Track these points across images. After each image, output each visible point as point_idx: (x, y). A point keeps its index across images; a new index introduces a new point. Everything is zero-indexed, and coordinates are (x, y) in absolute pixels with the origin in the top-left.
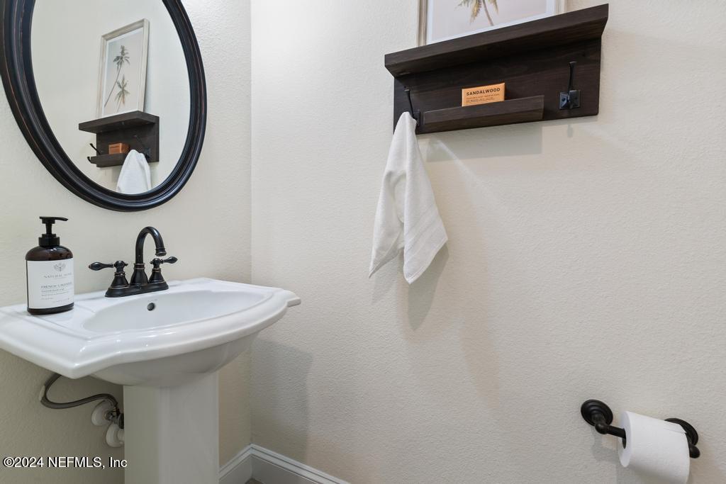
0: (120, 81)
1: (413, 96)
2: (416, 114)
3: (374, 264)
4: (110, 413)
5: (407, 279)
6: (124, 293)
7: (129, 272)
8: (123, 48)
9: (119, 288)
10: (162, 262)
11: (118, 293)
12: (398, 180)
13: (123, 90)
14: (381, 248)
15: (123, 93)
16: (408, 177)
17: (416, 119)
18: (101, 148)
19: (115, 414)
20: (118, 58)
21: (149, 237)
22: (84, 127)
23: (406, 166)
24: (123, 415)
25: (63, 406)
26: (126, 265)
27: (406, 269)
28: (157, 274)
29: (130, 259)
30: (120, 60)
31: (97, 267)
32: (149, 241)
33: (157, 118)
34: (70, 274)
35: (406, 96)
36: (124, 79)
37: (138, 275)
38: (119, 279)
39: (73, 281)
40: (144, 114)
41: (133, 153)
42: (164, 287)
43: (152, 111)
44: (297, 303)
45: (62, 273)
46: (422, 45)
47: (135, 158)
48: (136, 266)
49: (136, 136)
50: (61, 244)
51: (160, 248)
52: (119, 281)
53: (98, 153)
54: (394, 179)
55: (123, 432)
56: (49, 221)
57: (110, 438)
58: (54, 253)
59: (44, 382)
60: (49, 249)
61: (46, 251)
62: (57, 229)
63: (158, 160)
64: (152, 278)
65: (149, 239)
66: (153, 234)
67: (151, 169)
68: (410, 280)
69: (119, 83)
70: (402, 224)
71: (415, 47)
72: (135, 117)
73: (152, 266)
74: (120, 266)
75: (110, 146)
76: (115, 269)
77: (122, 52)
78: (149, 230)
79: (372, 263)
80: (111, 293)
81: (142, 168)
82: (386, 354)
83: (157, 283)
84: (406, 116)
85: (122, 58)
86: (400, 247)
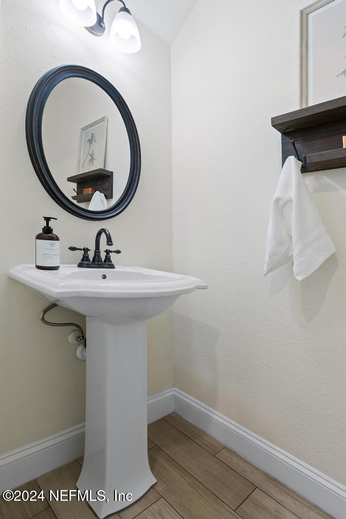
0: (91, 152)
1: (298, 145)
2: (302, 157)
3: (268, 265)
4: (79, 337)
5: (297, 278)
6: (88, 266)
7: (91, 255)
8: (93, 134)
9: (85, 263)
10: (111, 252)
11: (85, 265)
12: (286, 204)
13: (92, 157)
14: (273, 254)
15: (92, 159)
16: (294, 202)
17: (302, 161)
18: (79, 191)
19: (81, 338)
20: (90, 140)
21: (103, 235)
22: (70, 179)
23: (292, 194)
24: (86, 339)
25: (52, 324)
26: (90, 250)
27: (295, 269)
28: (108, 259)
29: (92, 248)
30: (91, 141)
31: (73, 249)
32: (103, 237)
33: (112, 173)
34: (58, 249)
35: (292, 146)
36: (93, 152)
37: (97, 257)
38: (85, 258)
39: (59, 253)
40: (104, 170)
41: (97, 192)
42: (112, 267)
43: (109, 168)
44: (205, 288)
45: (54, 248)
46: (304, 107)
47: (98, 196)
48: (95, 252)
49: (99, 183)
50: (54, 232)
51: (109, 241)
52: (85, 259)
53: (77, 194)
54: (281, 203)
55: (86, 350)
56: (47, 219)
57: (78, 352)
58: (50, 237)
59: (43, 310)
60: (47, 234)
61: (46, 235)
62: (52, 224)
63: (112, 198)
64: (105, 261)
65: (103, 236)
66: (105, 232)
67: (108, 203)
68: (299, 278)
69: (90, 154)
70: (291, 237)
71: (298, 109)
72: (98, 172)
73: (105, 254)
74: (86, 250)
75: (84, 190)
76: (83, 252)
77: (92, 137)
78: (103, 230)
79: (266, 265)
80: (80, 265)
81: (102, 202)
82: (283, 336)
83: (108, 263)
84: (292, 159)
85: (92, 140)
86: (290, 254)
